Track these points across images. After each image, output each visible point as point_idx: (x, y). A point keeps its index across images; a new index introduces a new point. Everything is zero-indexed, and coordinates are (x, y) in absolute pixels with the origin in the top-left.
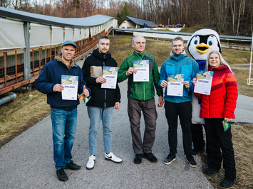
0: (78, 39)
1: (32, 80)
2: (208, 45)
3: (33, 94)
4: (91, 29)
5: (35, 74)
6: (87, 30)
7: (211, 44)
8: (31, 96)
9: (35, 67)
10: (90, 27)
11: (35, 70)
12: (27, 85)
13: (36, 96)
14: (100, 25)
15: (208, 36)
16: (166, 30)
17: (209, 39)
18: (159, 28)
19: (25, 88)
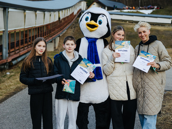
0: (48, 23)
1: (10, 60)
2: (97, 24)
3: (10, 72)
4: (61, 12)
5: (11, 54)
6: (57, 13)
7: (100, 23)
8: (8, 73)
9: (11, 48)
10: (59, 10)
11: (11, 51)
12: (4, 64)
13: (12, 74)
14: (69, 8)
15: (99, 15)
16: (137, 12)
17: (100, 18)
18: (129, 11)
19: (3, 67)
